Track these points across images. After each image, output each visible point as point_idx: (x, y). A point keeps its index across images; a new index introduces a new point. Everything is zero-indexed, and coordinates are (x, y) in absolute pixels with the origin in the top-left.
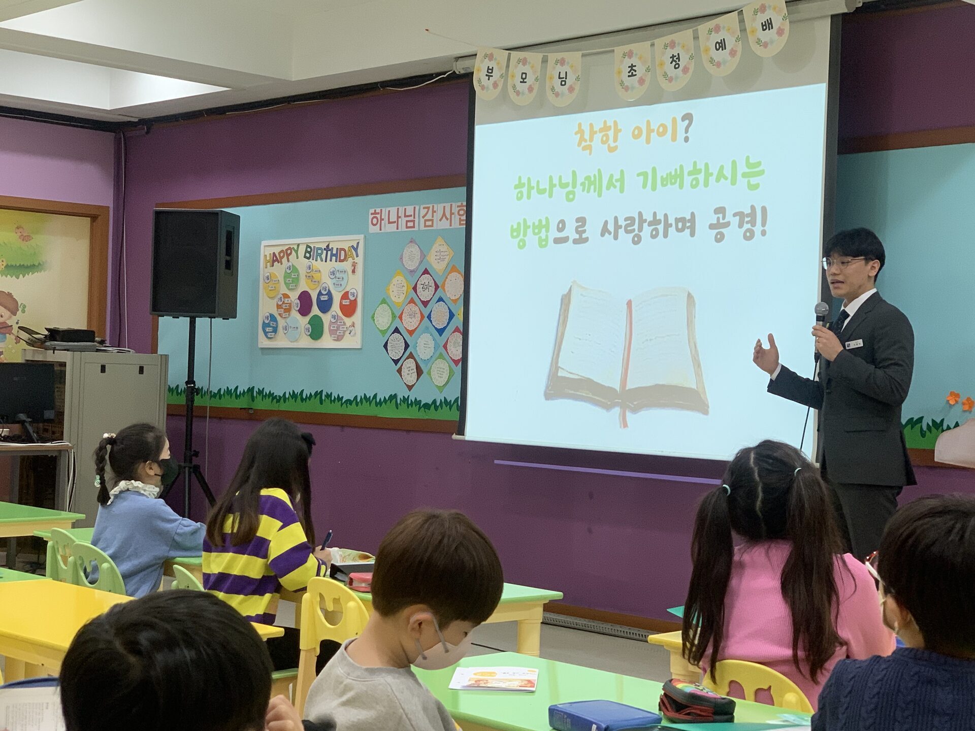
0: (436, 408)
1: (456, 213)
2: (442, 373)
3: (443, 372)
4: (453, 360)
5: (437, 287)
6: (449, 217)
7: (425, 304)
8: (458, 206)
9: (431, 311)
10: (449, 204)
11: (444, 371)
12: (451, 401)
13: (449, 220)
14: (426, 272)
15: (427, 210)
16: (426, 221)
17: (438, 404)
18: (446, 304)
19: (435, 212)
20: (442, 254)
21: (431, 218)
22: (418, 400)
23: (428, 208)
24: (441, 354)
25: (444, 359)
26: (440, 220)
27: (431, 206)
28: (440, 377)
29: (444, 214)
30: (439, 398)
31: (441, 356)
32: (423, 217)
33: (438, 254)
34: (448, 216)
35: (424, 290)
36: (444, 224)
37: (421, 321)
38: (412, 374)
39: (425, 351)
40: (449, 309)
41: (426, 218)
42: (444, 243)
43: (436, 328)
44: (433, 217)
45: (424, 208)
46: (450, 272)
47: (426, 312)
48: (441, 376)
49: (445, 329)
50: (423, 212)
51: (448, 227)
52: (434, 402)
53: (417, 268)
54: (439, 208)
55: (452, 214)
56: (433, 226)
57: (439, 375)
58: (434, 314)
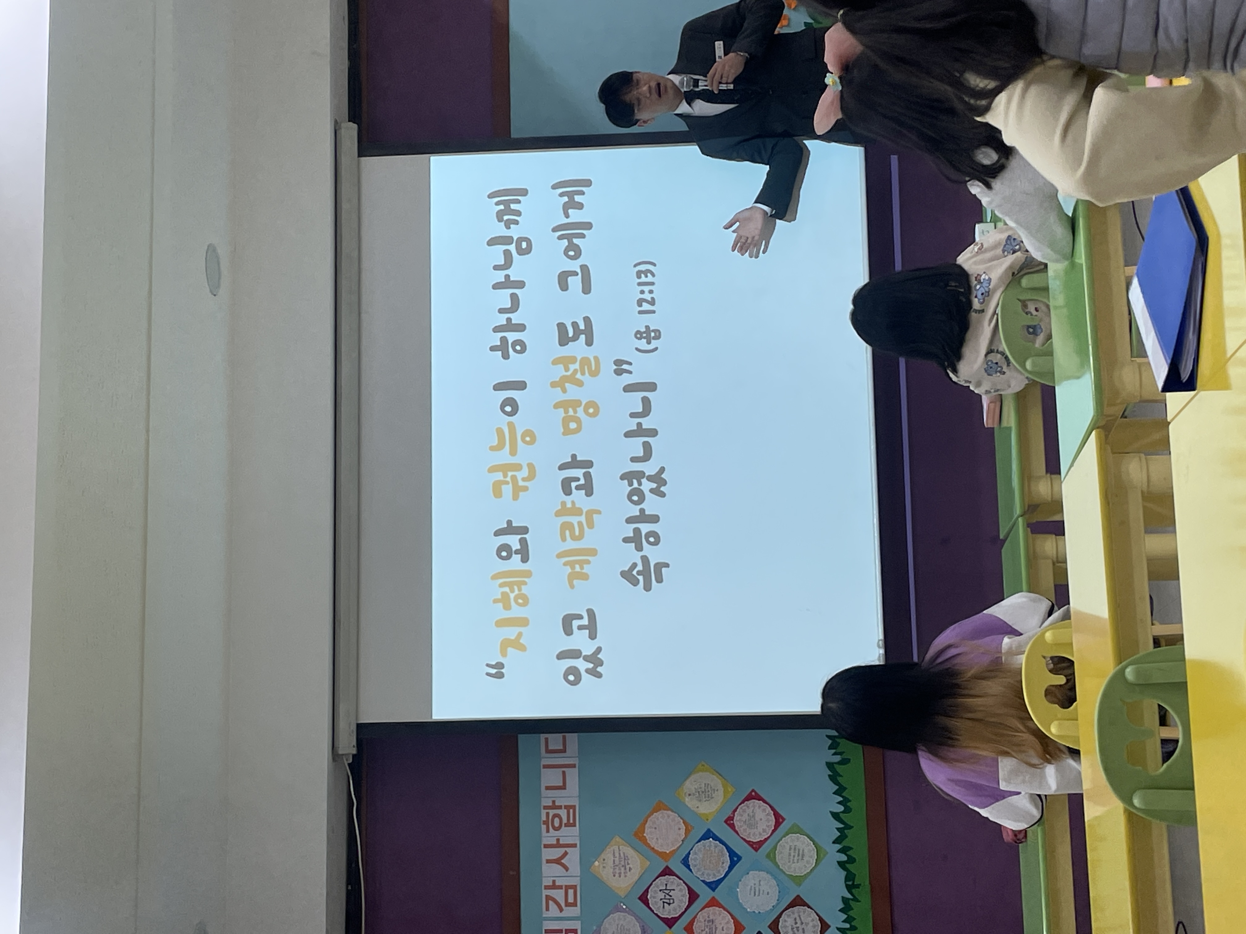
0: (851, 860)
1: (557, 833)
2: (797, 851)
3: (795, 849)
4: (778, 824)
5: (667, 872)
6: (562, 851)
7: (693, 896)
8: (548, 831)
9: (703, 881)
10: (543, 850)
11: (793, 847)
12: (838, 829)
13: (567, 849)
14: (644, 899)
15: (551, 902)
16: (567, 904)
17: (844, 858)
18: (692, 849)
19: (554, 881)
20: (617, 862)
21: (562, 892)
22: (841, 906)
23: (548, 898)
24: (768, 856)
25: (775, 848)
26: (567, 869)
27: (545, 892)
28: (803, 855)
29: (558, 861)
30: (834, 855)
31: (771, 856)
32: (561, 910)
33: (618, 871)
34: (560, 851)
35: (672, 901)
36: (573, 858)
37: (720, 906)
38: (802, 923)
39: (766, 892)
40: (699, 841)
41: (563, 904)
42: (603, 856)
43: (731, 868)
44: (560, 887)
45: (547, 909)
46: (644, 841)
47: (705, 894)
48: (801, 855)
49: (731, 849)
50: (554, 910)
51: (577, 850)
52: (841, 864)
53: (638, 918)
54: (550, 872)
55: (558, 845)
56: (576, 886)
57: (800, 857)
58: (708, 875)
